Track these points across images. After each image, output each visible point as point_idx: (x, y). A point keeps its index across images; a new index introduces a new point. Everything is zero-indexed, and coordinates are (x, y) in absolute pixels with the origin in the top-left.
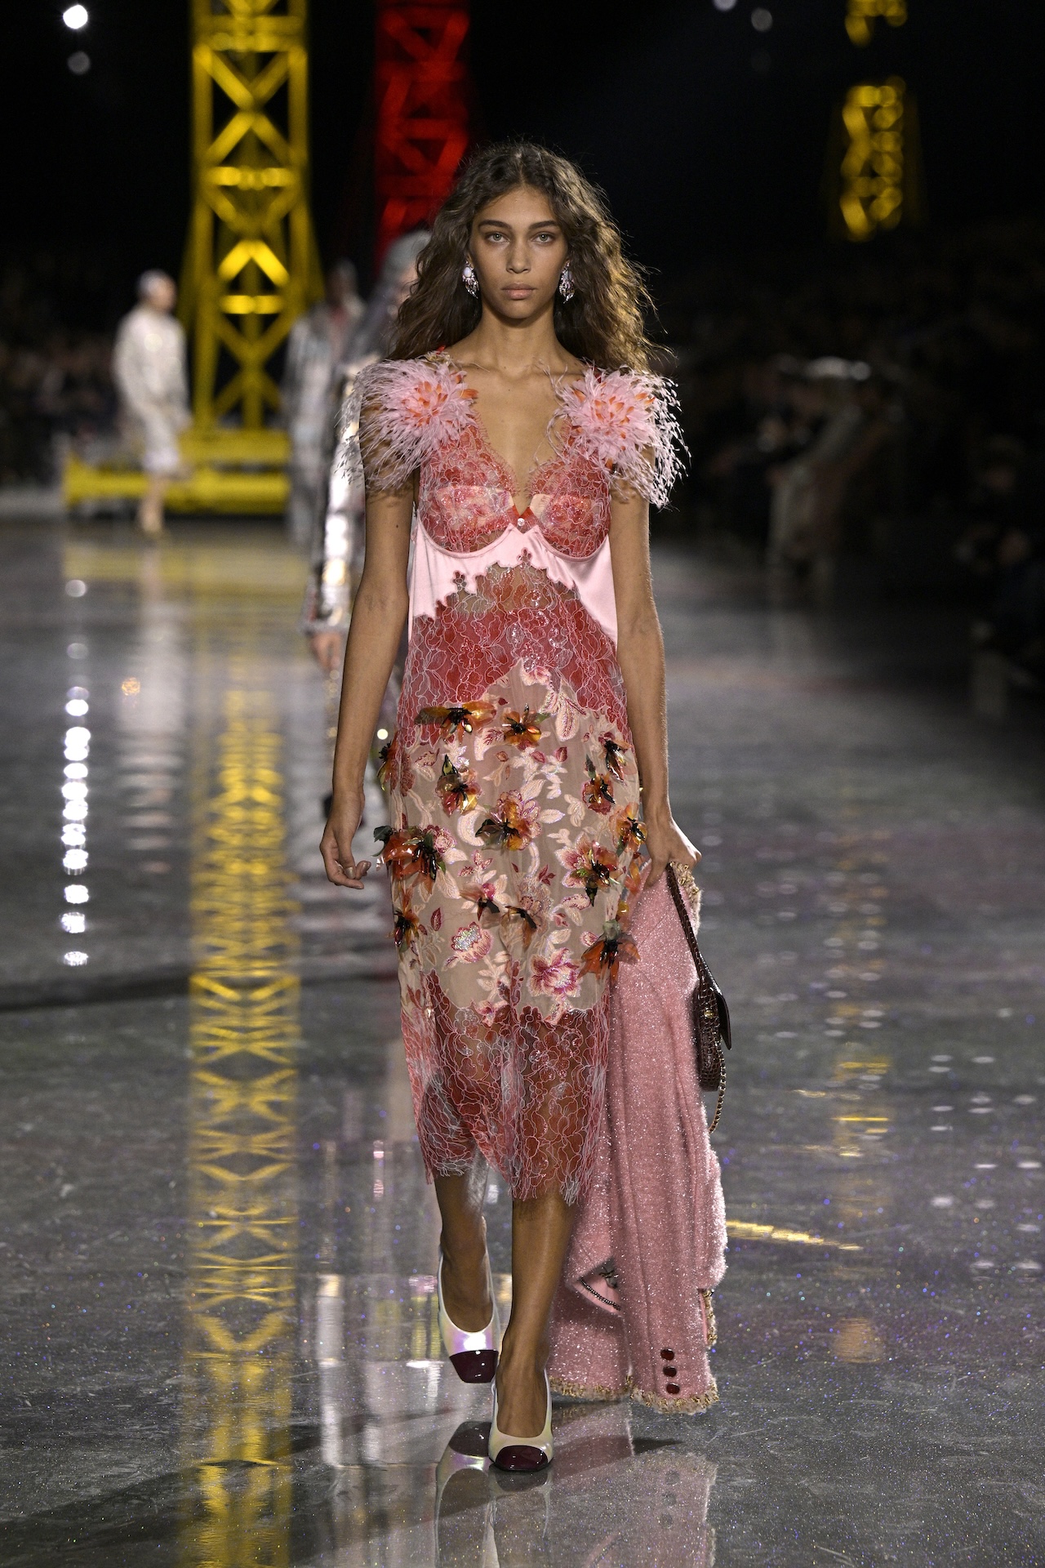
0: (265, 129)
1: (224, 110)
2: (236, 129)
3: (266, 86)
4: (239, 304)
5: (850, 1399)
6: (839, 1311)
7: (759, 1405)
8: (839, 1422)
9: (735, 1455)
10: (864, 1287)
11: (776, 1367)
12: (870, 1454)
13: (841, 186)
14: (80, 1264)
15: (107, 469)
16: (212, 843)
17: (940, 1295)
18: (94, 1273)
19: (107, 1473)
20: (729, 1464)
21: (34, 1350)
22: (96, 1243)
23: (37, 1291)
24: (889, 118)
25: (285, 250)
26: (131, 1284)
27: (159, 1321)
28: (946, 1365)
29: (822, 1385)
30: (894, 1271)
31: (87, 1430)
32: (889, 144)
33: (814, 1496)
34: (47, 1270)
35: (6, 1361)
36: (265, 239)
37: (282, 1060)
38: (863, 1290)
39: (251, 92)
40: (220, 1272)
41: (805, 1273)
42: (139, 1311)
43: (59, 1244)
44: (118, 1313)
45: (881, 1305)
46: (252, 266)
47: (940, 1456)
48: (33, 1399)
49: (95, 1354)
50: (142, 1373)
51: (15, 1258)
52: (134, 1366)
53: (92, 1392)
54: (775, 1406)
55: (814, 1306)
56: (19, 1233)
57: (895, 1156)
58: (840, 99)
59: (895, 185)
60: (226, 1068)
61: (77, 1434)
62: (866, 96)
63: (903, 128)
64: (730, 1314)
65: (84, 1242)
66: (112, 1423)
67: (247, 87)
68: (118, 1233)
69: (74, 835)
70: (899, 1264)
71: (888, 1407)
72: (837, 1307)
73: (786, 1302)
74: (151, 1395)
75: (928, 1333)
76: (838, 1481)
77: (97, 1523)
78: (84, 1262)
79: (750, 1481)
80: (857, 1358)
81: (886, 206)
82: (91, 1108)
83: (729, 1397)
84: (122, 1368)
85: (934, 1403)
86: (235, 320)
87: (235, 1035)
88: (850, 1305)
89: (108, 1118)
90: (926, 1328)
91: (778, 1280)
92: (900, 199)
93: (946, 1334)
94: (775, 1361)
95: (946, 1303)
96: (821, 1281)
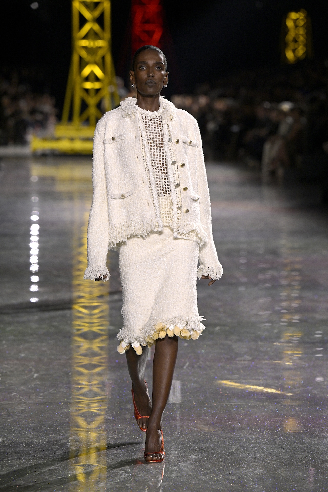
0: (96, 27)
1: (83, 21)
2: (87, 28)
3: (97, 13)
4: (88, 85)
5: (293, 444)
6: (289, 415)
7: (263, 446)
8: (290, 452)
9: (256, 462)
10: (297, 407)
11: (269, 433)
12: (300, 462)
13: (285, 45)
14: (40, 400)
15: (45, 139)
16: (80, 262)
17: (323, 410)
18: (45, 403)
19: (50, 468)
20: (254, 465)
21: (26, 428)
22: (46, 393)
23: (26, 408)
24: (302, 23)
25: (103, 67)
26: (57, 406)
27: (67, 418)
28: (325, 433)
29: (284, 440)
30: (307, 402)
31: (43, 454)
32: (301, 31)
33: (283, 476)
34: (30, 402)
35: (17, 432)
36: (96, 63)
37: (102, 333)
38: (297, 408)
39: (92, 15)
40: (82, 402)
41: (278, 403)
42: (60, 415)
43: (33, 393)
44: (53, 416)
45: (303, 413)
46: (92, 73)
47: (324, 463)
48: (26, 444)
49: (46, 429)
50: (61, 435)
51: (19, 398)
52: (59, 433)
53: (45, 442)
54: (269, 446)
55: (281, 414)
56: (20, 389)
57: (307, 364)
58: (285, 16)
59: (304, 45)
60: (84, 336)
61: (40, 455)
62: (294, 15)
63: (306, 27)
64: (254, 416)
65: (42, 392)
66: (52, 452)
67: (90, 13)
68: (53, 390)
69: (34, 259)
70: (309, 400)
71: (306, 447)
72: (289, 414)
73: (272, 412)
74: (64, 443)
75: (319, 423)
76: (290, 471)
77: (47, 485)
78: (42, 399)
79: (261, 471)
80: (296, 431)
81: (301, 51)
82: (44, 349)
83: (254, 443)
84: (55, 434)
85: (321, 446)
86: (87, 90)
87: (87, 325)
88: (293, 413)
89: (49, 352)
90: (318, 421)
91: (269, 405)
92: (305, 50)
93: (325, 423)
94: (268, 432)
95: (325, 413)
96: (283, 405)
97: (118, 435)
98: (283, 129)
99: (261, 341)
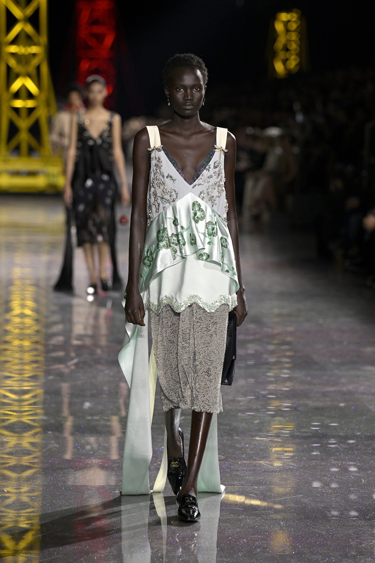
0: (29, 29)
1: (12, 21)
2: (17, 29)
3: (30, 11)
4: (18, 104)
10: (282, 521)
11: (245, 556)
13: (274, 54)
16: (6, 332)
24: (294, 26)
25: (38, 80)
32: (294, 36)
36: (29, 76)
37: (36, 424)
38: (282, 523)
46: (24, 87)
55: (261, 530)
57: (295, 465)
58: (273, 18)
59: (297, 54)
60: (12, 428)
62: (284, 16)
63: (300, 31)
67: (22, 11)
73: (249, 528)
75: (310, 542)
81: (293, 63)
86: (17, 110)
87: (15, 414)
90: (309, 539)
91: (246, 519)
92: (298, 61)
93: (317, 542)
94: (245, 553)
95: (317, 528)
96: (264, 519)
97: (49, 559)
98: (271, 162)
99: (237, 435)
